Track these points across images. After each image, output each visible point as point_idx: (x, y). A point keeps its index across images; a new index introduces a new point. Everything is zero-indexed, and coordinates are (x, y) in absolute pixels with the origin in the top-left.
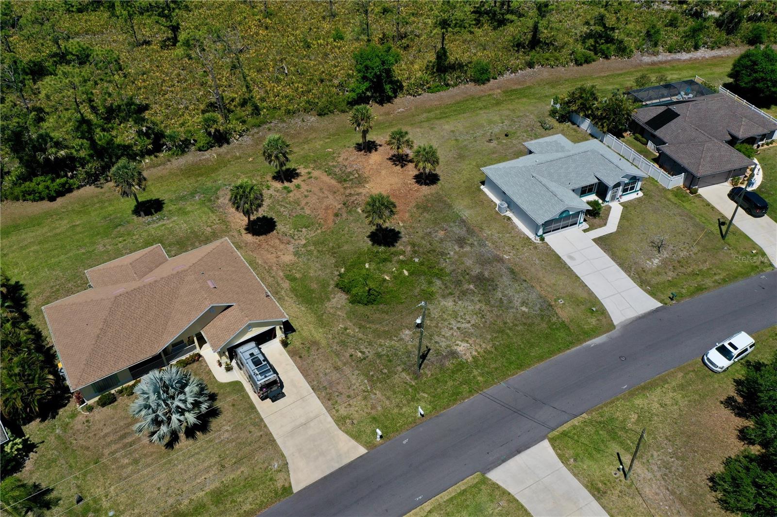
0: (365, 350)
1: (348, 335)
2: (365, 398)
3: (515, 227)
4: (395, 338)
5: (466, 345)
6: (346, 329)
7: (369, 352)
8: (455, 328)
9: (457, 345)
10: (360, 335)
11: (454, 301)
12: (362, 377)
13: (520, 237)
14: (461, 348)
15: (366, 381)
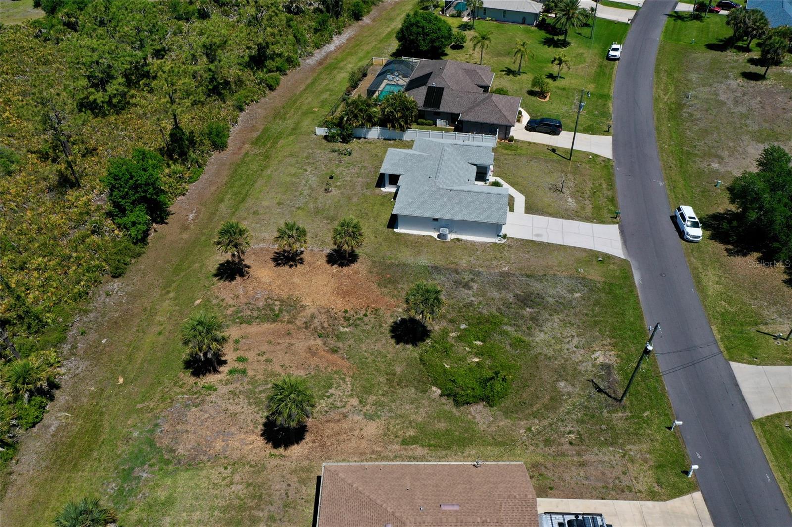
0: (568, 429)
1: (539, 432)
2: (632, 461)
3: (473, 243)
4: (564, 398)
5: (598, 354)
6: (529, 429)
7: (572, 427)
8: (574, 349)
9: (596, 359)
10: (546, 422)
11: (540, 331)
12: (605, 450)
13: (488, 247)
14: (600, 357)
15: (611, 449)
